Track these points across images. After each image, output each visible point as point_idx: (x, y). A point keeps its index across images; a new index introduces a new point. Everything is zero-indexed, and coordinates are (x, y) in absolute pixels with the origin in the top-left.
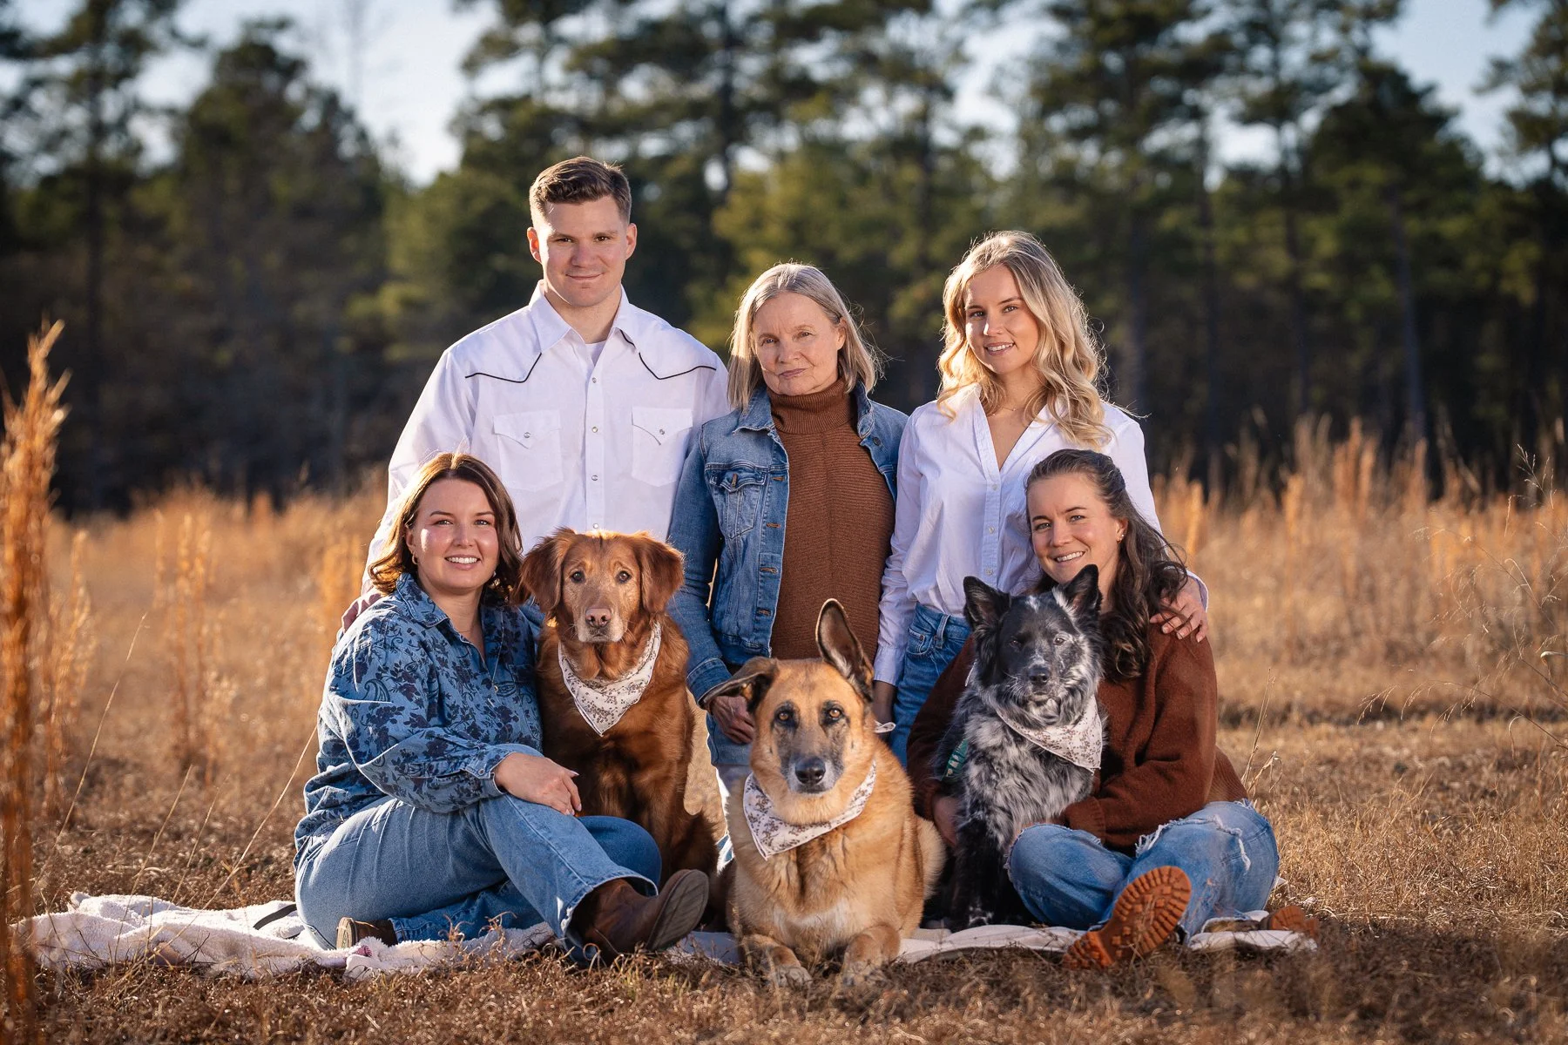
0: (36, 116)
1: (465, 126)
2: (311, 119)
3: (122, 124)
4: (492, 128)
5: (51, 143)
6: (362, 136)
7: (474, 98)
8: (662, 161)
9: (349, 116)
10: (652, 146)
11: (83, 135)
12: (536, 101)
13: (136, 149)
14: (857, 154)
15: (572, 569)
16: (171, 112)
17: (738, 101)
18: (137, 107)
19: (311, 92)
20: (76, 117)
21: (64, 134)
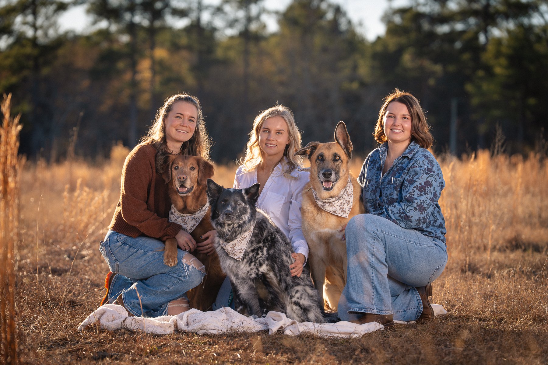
0: (225, 14)
1: (387, 19)
2: (330, 16)
3: (258, 17)
4: (397, 19)
5: (231, 24)
6: (349, 22)
7: (391, 8)
8: (462, 32)
9: (344, 14)
10: (459, 27)
11: (243, 21)
12: (414, 9)
13: (264, 26)
14: (537, 31)
15: (175, 165)
16: (277, 13)
17: (492, 10)
18: (263, 11)
19: (330, 6)
20: (241, 14)
21: (236, 21)
